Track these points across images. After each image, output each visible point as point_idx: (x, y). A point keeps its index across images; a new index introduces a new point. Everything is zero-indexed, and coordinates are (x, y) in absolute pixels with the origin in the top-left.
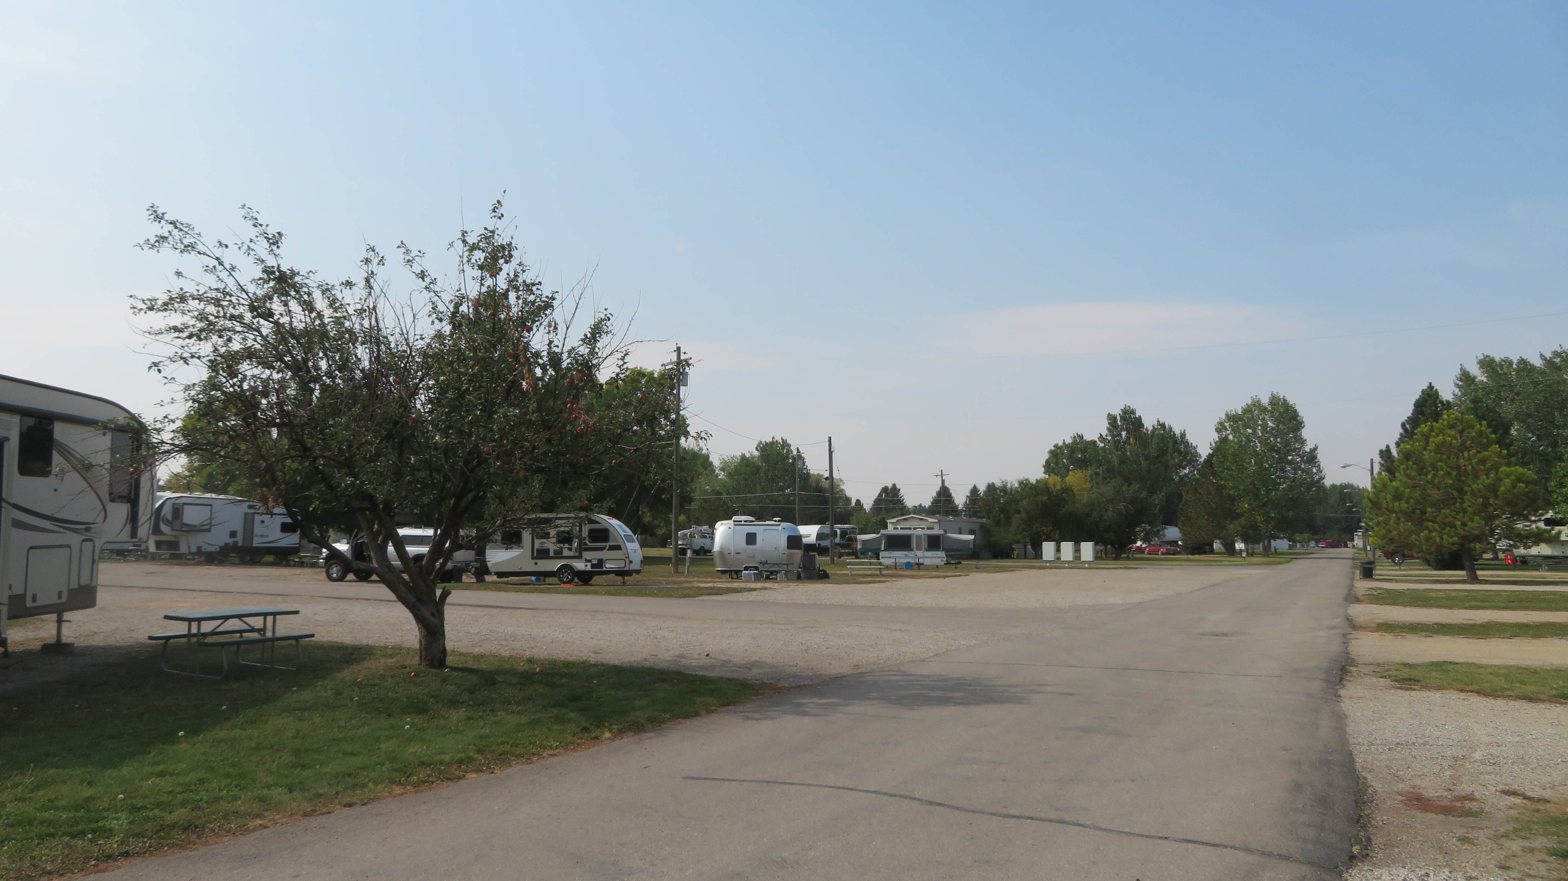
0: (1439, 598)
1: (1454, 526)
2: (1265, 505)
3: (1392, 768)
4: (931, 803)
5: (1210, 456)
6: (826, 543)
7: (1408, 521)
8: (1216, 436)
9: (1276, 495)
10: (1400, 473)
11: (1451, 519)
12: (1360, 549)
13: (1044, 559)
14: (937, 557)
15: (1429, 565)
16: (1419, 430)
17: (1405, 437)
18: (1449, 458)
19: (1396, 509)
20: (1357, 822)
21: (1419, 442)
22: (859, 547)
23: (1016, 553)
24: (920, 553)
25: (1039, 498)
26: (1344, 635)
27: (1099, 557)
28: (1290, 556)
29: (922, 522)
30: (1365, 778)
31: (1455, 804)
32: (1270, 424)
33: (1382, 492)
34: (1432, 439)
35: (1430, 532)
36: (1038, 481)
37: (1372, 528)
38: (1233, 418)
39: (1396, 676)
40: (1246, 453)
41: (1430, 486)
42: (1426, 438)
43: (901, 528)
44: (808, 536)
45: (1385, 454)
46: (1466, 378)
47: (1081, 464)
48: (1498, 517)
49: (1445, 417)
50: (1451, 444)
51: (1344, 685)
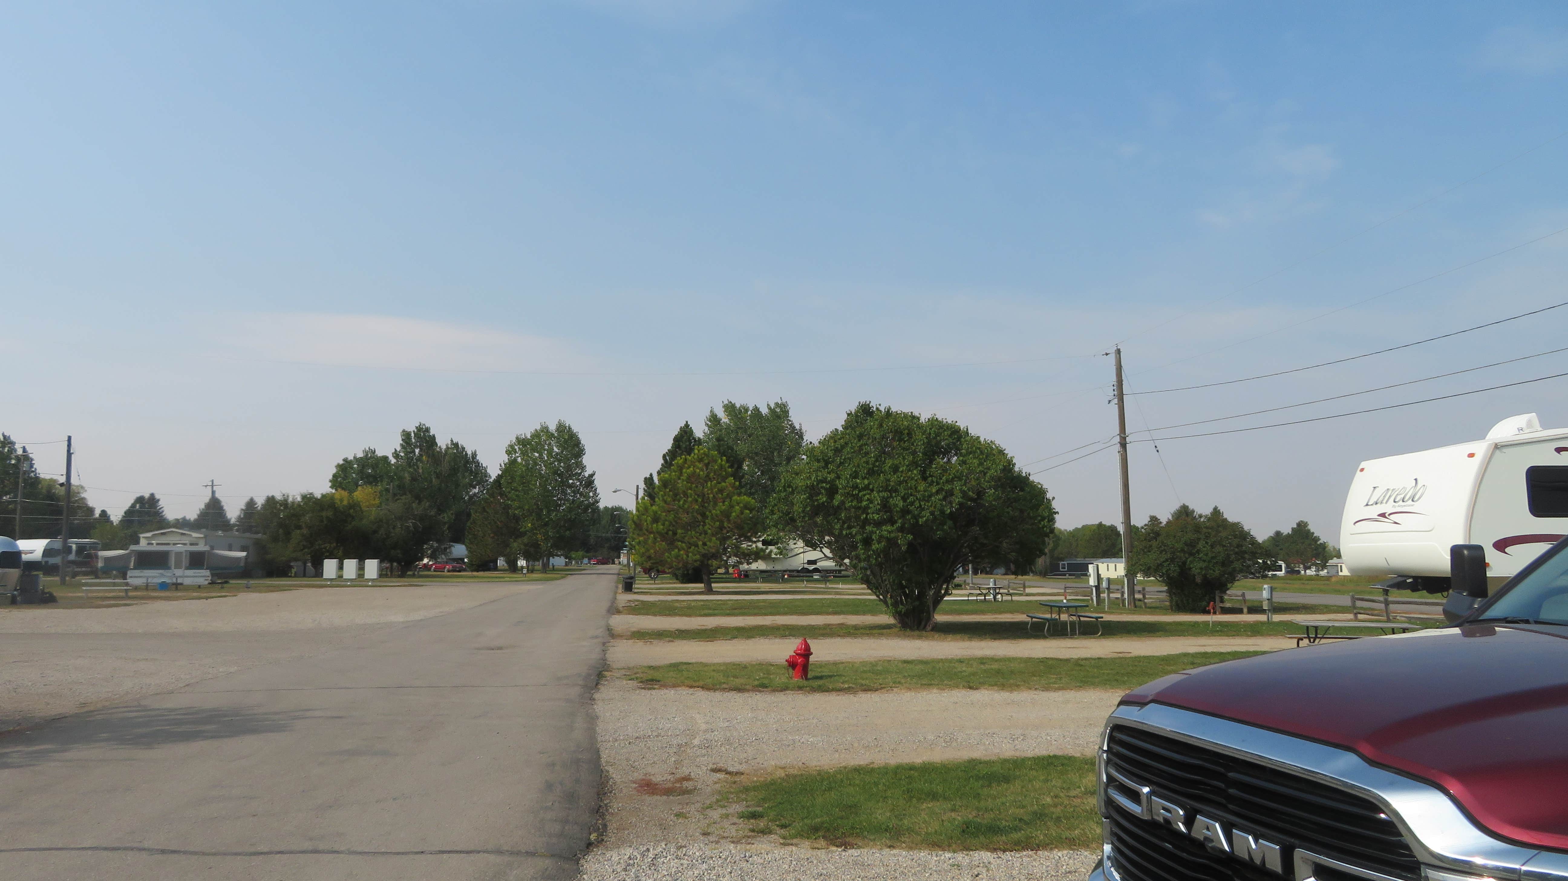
0: (682, 608)
1: (697, 546)
2: (546, 524)
3: (630, 760)
4: (163, 852)
5: (499, 477)
6: (56, 560)
7: (663, 541)
8: (506, 458)
9: (556, 515)
10: (659, 499)
11: (695, 539)
12: (625, 566)
13: (325, 577)
14: (201, 576)
15: (677, 579)
16: (676, 461)
17: (665, 467)
18: (697, 487)
19: (654, 530)
20: (597, 812)
21: (675, 472)
22: (100, 564)
23: (293, 571)
24: (179, 572)
25: (324, 514)
26: (604, 644)
27: (384, 575)
28: (565, 572)
29: (184, 538)
30: (608, 772)
31: (675, 785)
32: (556, 449)
33: (643, 515)
34: (684, 470)
35: (679, 550)
36: (323, 496)
37: (635, 547)
38: (522, 442)
39: (641, 678)
40: (532, 476)
41: (680, 510)
42: (681, 468)
43: (158, 544)
44: (31, 552)
45: (649, 481)
46: (714, 420)
47: (372, 480)
48: (729, 537)
49: (696, 451)
50: (699, 475)
51: (599, 689)
